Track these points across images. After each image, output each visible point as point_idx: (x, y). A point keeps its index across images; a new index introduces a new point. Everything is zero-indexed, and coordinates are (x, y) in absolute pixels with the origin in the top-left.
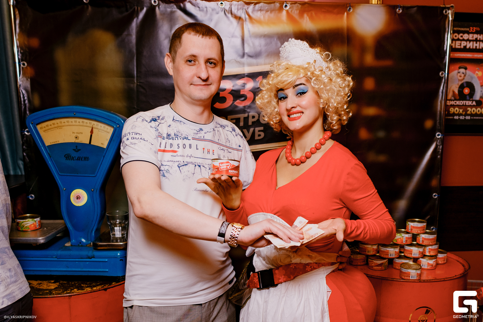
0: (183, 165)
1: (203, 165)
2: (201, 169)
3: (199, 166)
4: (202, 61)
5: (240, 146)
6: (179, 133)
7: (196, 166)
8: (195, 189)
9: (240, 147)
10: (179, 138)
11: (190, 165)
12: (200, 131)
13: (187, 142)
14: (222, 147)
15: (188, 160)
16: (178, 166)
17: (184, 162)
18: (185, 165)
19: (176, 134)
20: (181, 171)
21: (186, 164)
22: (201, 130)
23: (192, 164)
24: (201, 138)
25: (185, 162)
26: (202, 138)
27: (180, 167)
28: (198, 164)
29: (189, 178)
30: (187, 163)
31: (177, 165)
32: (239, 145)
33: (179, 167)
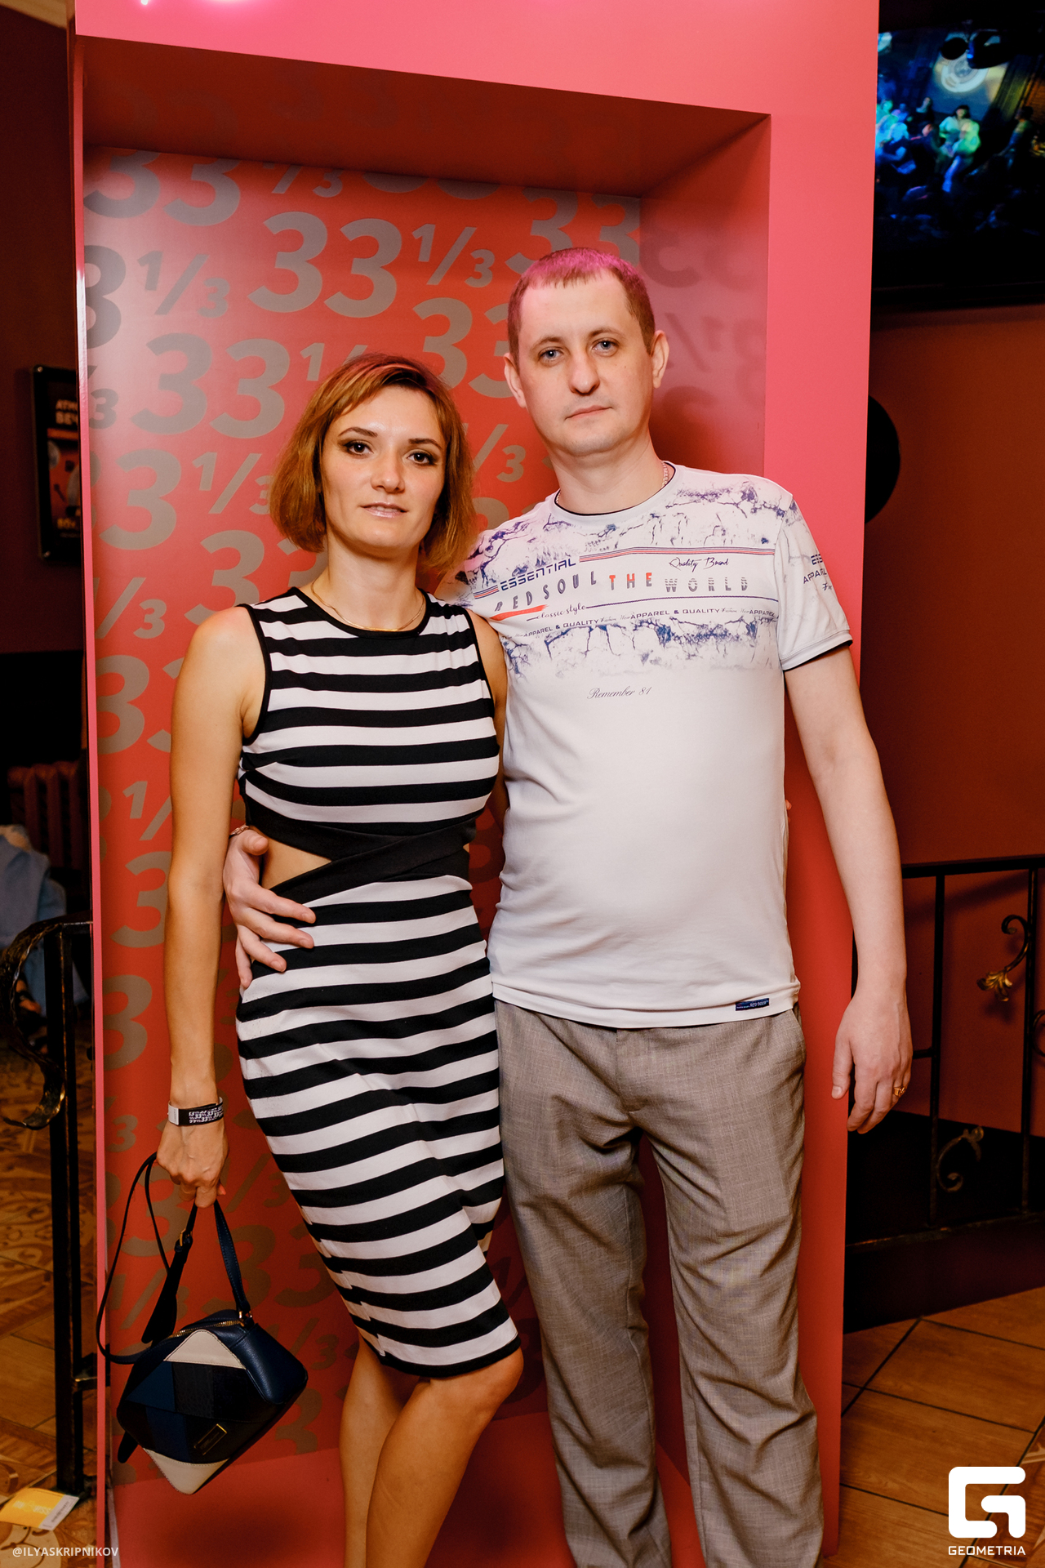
0: (558, 637)
1: (613, 622)
2: (608, 635)
3: (604, 628)
4: (577, 348)
5: (764, 541)
6: (548, 556)
7: (591, 629)
8: (593, 691)
9: (765, 544)
10: (546, 570)
11: (575, 631)
12: (606, 533)
13: (567, 574)
14: (684, 558)
15: (571, 619)
16: (545, 641)
17: (557, 627)
18: (563, 634)
19: (540, 560)
20: (550, 653)
21: (564, 630)
22: (612, 528)
23: (580, 628)
24: (607, 551)
25: (561, 626)
26: (612, 549)
27: (550, 642)
28: (599, 623)
29: (573, 666)
30: (566, 628)
31: (544, 638)
32: (761, 539)
33: (547, 644)
